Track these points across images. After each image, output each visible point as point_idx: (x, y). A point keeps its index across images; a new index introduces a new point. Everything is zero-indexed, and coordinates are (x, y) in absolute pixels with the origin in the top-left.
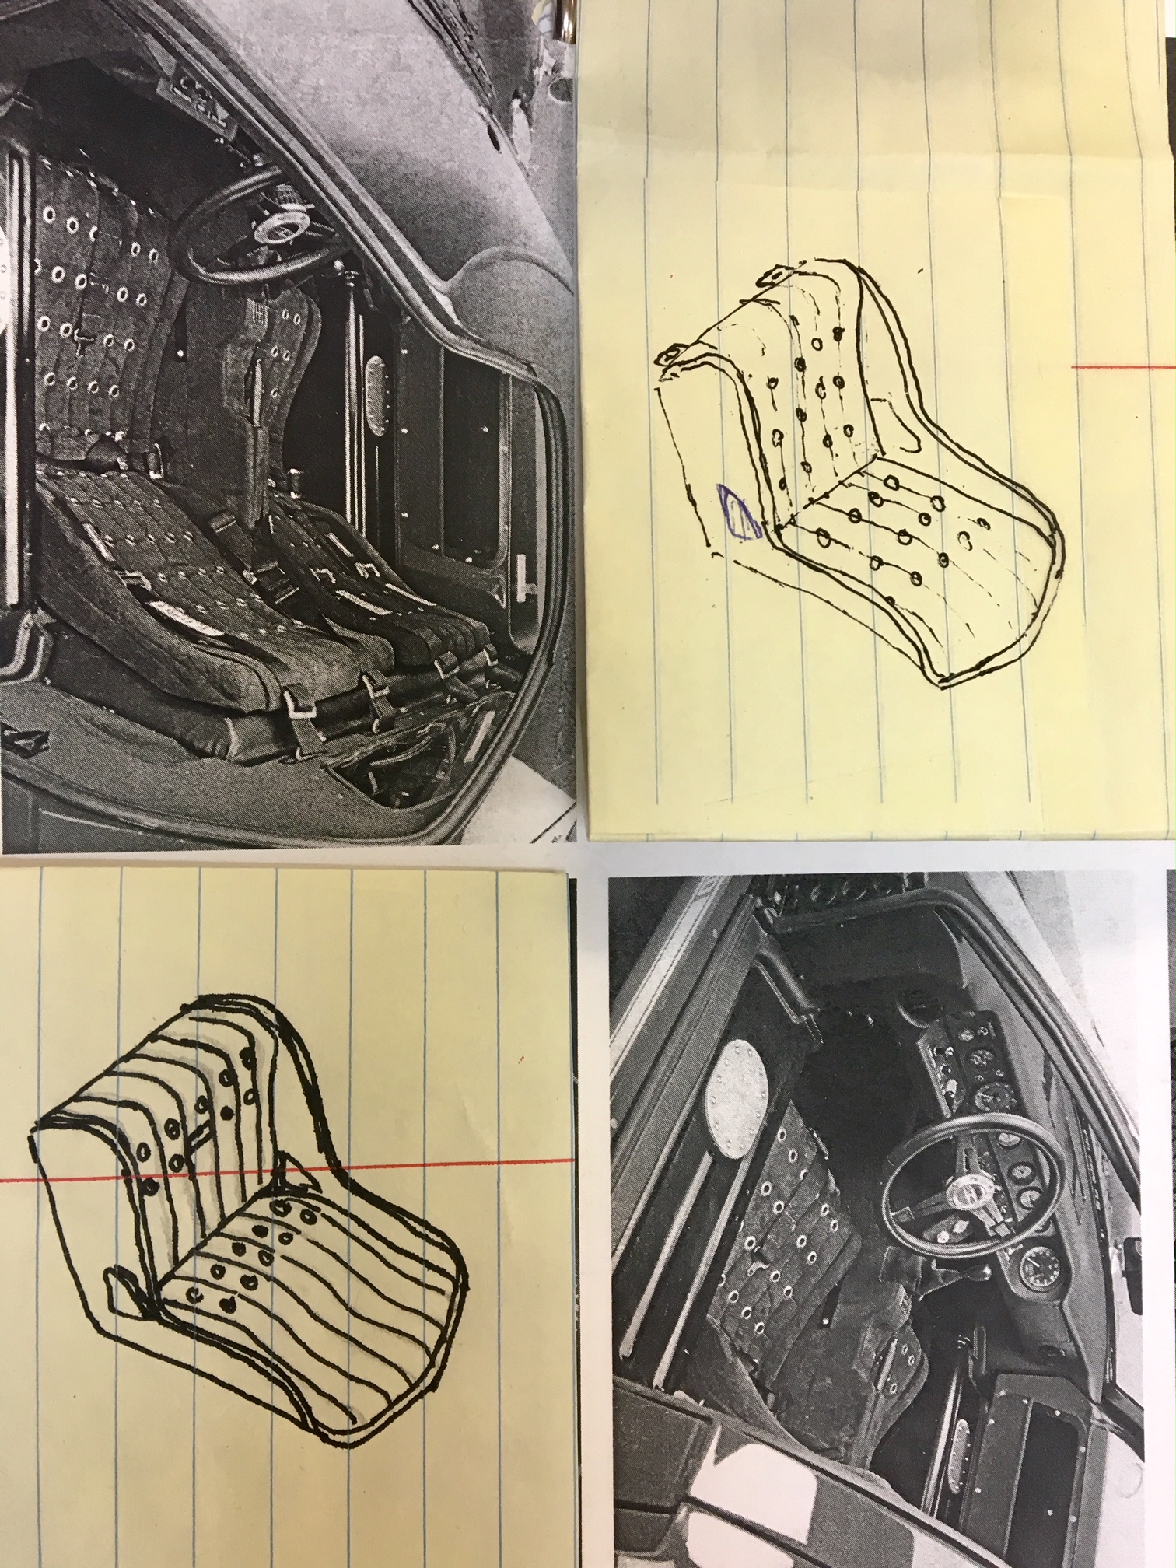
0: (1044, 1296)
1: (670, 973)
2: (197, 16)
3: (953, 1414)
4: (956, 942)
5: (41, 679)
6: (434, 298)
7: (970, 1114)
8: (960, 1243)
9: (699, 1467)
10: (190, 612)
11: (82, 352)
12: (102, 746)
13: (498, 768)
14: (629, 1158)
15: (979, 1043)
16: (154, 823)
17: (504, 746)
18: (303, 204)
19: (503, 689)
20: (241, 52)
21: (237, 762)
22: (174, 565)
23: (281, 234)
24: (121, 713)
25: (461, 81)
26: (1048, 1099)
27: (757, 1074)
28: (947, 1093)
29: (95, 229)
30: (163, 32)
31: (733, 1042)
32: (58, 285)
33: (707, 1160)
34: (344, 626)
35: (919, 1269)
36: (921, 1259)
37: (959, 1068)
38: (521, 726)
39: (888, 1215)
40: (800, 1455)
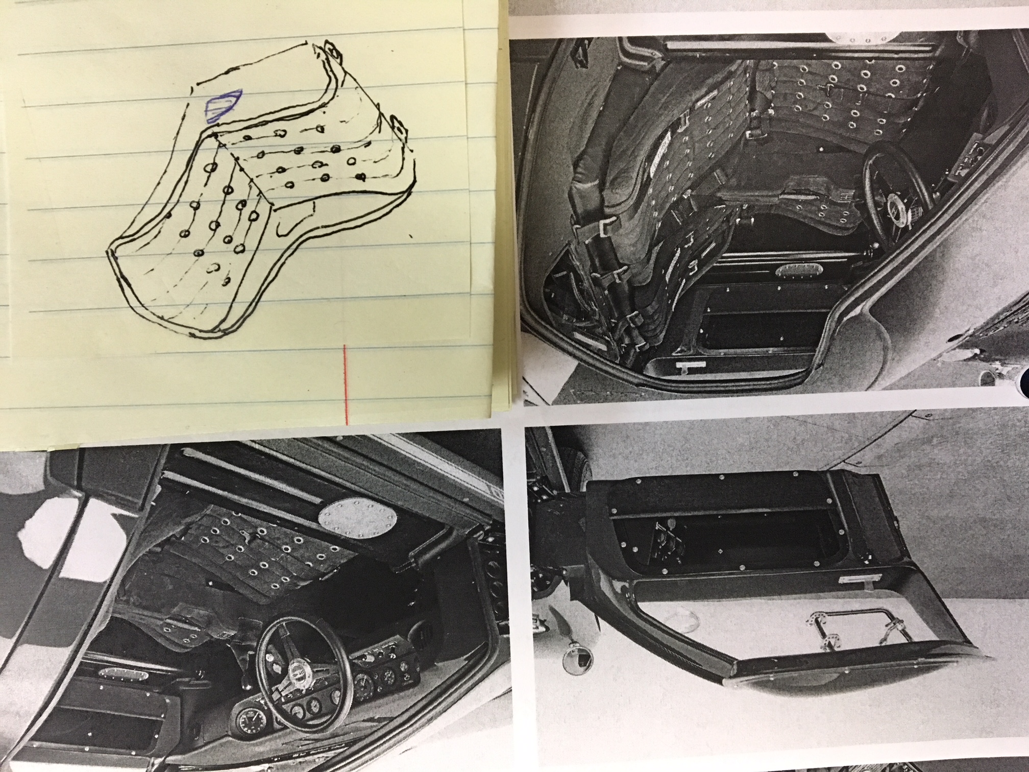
0: (233, 724)
1: (440, 471)
2: (1022, 156)
3: (152, 669)
4: (465, 657)
5: (621, 63)
6: (859, 305)
7: (352, 671)
8: (266, 669)
9: (110, 504)
10: (664, 158)
11: (821, 89)
12: (579, 102)
13: (570, 354)
14: (318, 449)
15: (400, 675)
16: (531, 136)
17: (585, 357)
18: (911, 223)
19: (621, 356)
20: (1000, 183)
21: (571, 188)
22: (694, 146)
23: (893, 210)
24: (601, 114)
25: (989, 317)
26: (364, 721)
27: (375, 531)
28: (366, 656)
29: (893, 96)
30: (1011, 136)
31: (395, 514)
32: (860, 74)
33: (317, 500)
34: (658, 253)
35: (249, 643)
36: (255, 644)
37: (382, 663)
38: (597, 368)
39: (283, 621)
40: (120, 571)
